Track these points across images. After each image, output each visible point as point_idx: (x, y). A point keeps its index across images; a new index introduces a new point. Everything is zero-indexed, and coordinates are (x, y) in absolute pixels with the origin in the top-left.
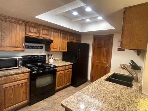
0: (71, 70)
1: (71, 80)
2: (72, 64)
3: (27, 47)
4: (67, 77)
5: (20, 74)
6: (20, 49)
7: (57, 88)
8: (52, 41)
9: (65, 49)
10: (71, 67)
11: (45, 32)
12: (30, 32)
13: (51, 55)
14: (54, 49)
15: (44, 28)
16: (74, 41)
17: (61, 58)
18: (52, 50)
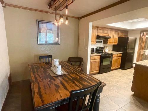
0: (121, 57)
1: (120, 65)
2: (122, 54)
3: (97, 42)
4: (118, 62)
5: (94, 56)
6: (94, 43)
7: (112, 68)
8: (110, 38)
9: (116, 43)
10: (121, 56)
11: (106, 32)
12: (99, 33)
13: (107, 47)
14: (110, 42)
15: (105, 29)
16: (123, 36)
17: (112, 49)
18: (109, 43)
